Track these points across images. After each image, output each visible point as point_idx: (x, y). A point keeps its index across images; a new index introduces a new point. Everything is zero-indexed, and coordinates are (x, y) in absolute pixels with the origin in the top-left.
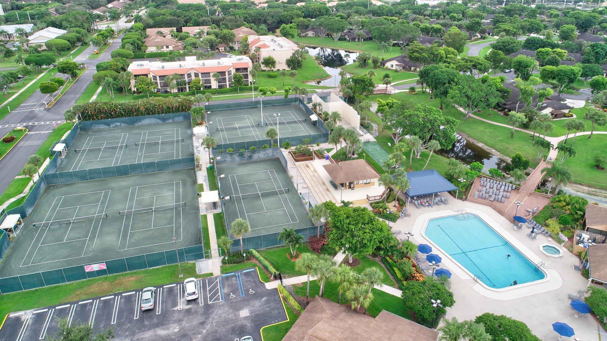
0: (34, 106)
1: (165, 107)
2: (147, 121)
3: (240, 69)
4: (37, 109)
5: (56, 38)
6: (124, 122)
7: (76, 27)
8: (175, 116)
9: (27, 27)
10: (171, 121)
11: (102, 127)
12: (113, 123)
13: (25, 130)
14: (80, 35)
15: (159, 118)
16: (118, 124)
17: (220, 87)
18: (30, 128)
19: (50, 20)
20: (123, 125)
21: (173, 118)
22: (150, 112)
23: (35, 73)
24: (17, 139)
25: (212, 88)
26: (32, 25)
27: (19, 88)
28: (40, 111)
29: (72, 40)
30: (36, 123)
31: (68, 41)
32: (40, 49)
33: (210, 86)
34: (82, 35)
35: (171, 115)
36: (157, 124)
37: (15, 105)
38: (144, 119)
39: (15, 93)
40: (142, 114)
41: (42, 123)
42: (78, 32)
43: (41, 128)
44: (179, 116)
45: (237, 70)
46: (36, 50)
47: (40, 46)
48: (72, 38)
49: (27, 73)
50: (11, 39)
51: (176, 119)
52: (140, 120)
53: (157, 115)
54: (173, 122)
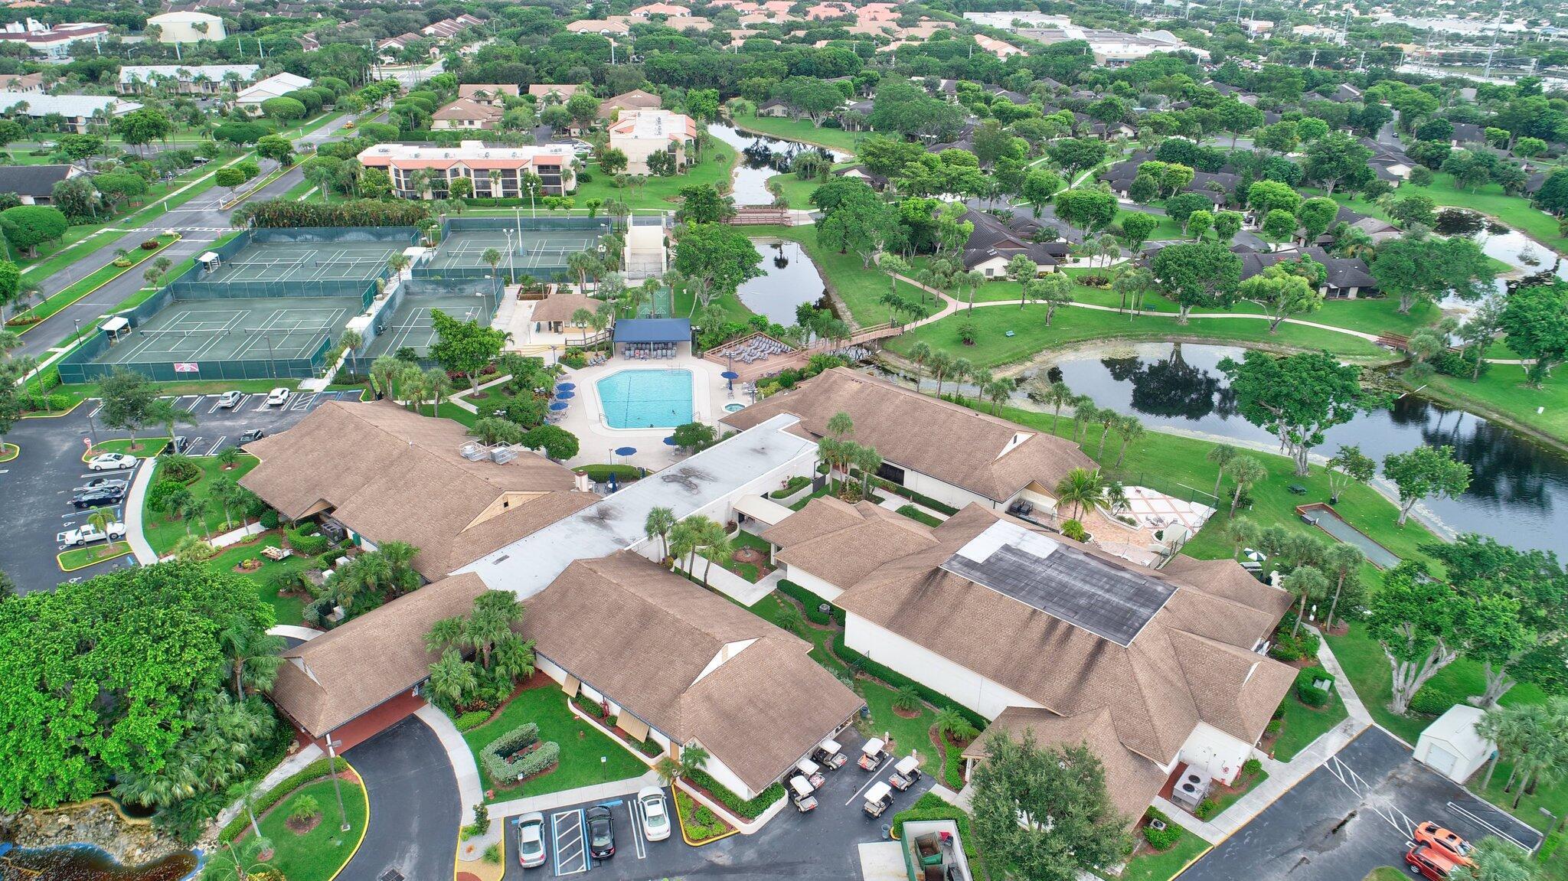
0: (206, 205)
1: (382, 217)
2: (353, 236)
3: (547, 167)
4: (206, 210)
5: (284, 95)
6: (319, 235)
7: (332, 74)
8: (398, 232)
9: (246, 71)
10: (390, 238)
11: (285, 239)
12: (301, 234)
13: (177, 237)
14: (333, 93)
15: (371, 233)
16: (309, 237)
17: (507, 195)
18: (184, 235)
19: (293, 58)
20: (316, 239)
21: (393, 235)
22: (357, 222)
23: (229, 155)
24: (160, 247)
25: (494, 195)
26: (257, 67)
27: (193, 177)
28: (210, 213)
29: (310, 101)
30: (197, 229)
31: (304, 102)
32: (249, 114)
33: (490, 193)
34: (337, 93)
35: (390, 229)
36: (369, 242)
37: (174, 204)
38: (348, 232)
39: (185, 184)
40: (346, 223)
41: (206, 229)
42: (330, 86)
43: (203, 235)
44: (403, 231)
45: (541, 168)
46: (241, 115)
47: (253, 109)
48: (312, 96)
49: (211, 152)
50: (216, 92)
51: (399, 237)
52: (342, 234)
53: (368, 228)
54: (394, 241)
